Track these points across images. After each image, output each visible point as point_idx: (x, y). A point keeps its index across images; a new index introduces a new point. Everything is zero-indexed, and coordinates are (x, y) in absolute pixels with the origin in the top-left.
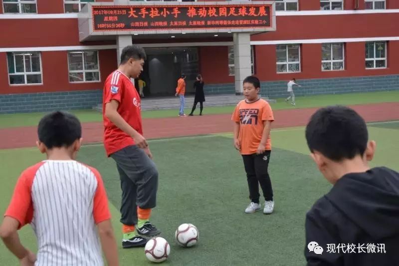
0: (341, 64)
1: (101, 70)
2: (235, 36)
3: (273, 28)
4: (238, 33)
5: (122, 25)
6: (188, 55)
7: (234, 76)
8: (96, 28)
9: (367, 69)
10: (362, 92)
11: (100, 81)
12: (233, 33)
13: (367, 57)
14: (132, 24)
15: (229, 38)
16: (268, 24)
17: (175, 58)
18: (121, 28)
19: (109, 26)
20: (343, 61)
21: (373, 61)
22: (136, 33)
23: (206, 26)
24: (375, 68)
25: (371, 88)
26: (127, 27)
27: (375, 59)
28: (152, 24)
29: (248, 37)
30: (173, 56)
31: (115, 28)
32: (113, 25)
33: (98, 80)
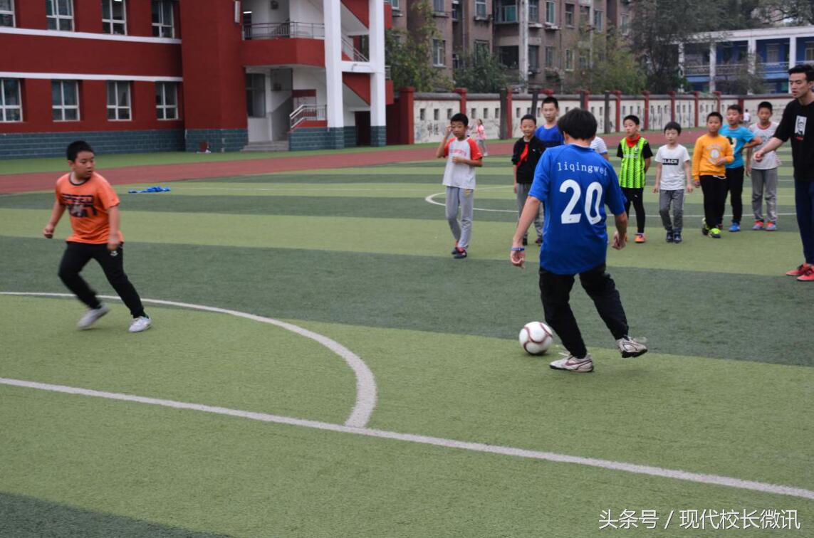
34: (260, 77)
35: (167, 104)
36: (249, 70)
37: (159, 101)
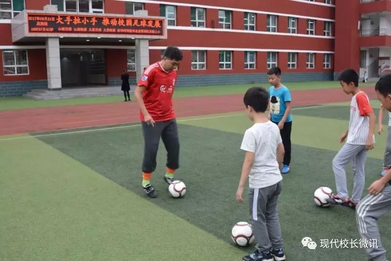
0: (203, 65)
1: (30, 65)
2: (137, 42)
3: (165, 37)
4: (139, 39)
5: (52, 29)
6: (93, 56)
7: (135, 72)
8: (30, 31)
9: (220, 69)
10: (218, 85)
11: (28, 74)
12: (135, 39)
13: (220, 61)
14: (59, 29)
15: (132, 43)
16: (161, 34)
17: (81, 57)
18: (50, 32)
19: (40, 29)
20: (205, 63)
21: (223, 64)
22: (62, 36)
23: (116, 33)
24: (224, 69)
25: (223, 83)
26: (56, 31)
27: (225, 63)
28: (75, 30)
29: (147, 42)
30: (80, 56)
31: (46, 32)
32: (44, 29)
33: (27, 73)
34: (365, 52)
35: (327, 62)
36: (362, 49)
37: (324, 61)
